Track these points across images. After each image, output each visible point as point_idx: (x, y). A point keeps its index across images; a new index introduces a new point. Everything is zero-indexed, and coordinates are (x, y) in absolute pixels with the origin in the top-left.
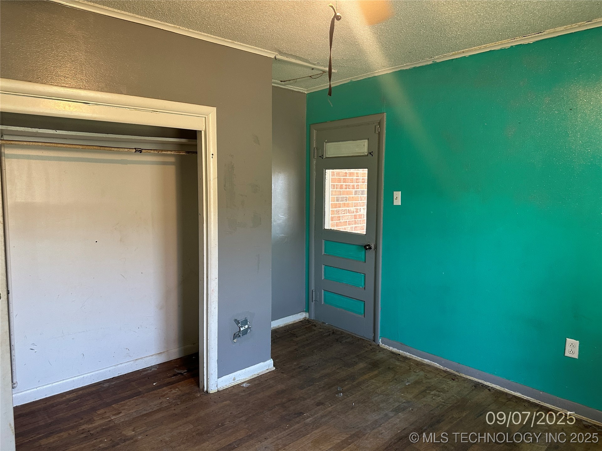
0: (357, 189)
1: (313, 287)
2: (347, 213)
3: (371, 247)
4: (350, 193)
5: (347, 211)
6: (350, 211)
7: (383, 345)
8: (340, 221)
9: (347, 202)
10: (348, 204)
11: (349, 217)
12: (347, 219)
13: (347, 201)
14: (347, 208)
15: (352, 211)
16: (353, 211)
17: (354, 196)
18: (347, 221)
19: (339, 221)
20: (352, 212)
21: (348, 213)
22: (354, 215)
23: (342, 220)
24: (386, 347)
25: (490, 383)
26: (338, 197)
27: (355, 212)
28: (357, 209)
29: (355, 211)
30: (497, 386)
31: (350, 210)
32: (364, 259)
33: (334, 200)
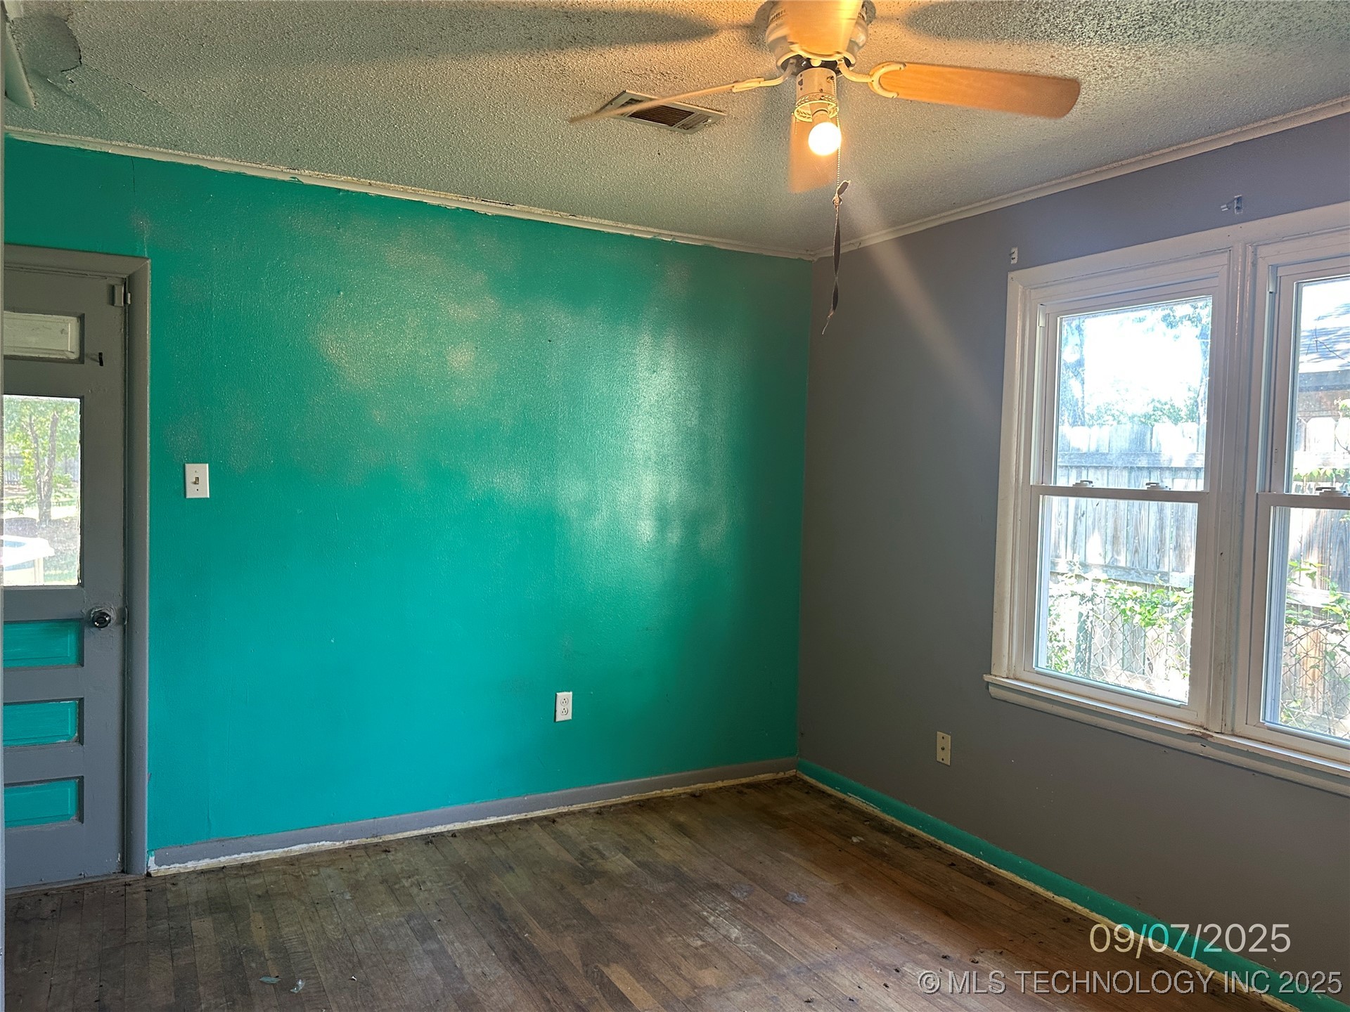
3: (110, 616)
7: (162, 867)
24: (175, 868)
25: (442, 825)
30: (456, 824)
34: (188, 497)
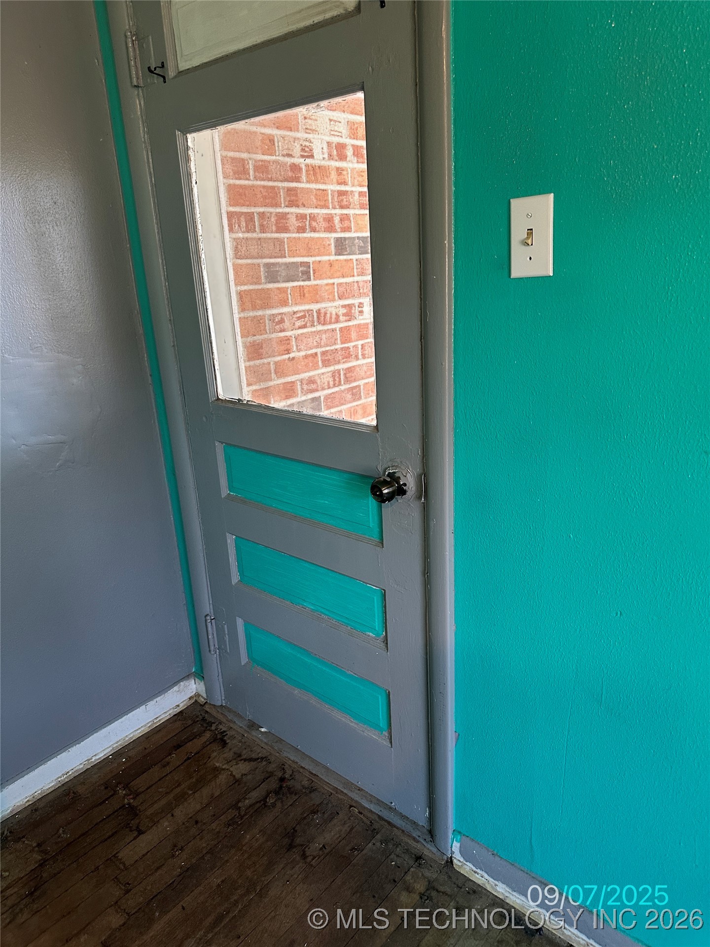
0: (344, 230)
1: (206, 606)
2: (313, 325)
3: (405, 485)
4: (322, 248)
5: (315, 314)
6: (326, 314)
7: (469, 865)
8: (292, 355)
9: (313, 282)
10: (316, 289)
11: (324, 336)
12: (317, 347)
13: (309, 279)
14: (315, 307)
15: (334, 316)
16: (337, 316)
17: (333, 258)
18: (316, 354)
19: (287, 356)
20: (333, 320)
21: (319, 323)
22: (341, 329)
23: (299, 350)
24: (481, 878)
26: (273, 264)
27: (342, 318)
28: (350, 306)
29: (344, 315)
31: (323, 311)
32: (376, 530)
33: (259, 278)
34: (513, 275)
